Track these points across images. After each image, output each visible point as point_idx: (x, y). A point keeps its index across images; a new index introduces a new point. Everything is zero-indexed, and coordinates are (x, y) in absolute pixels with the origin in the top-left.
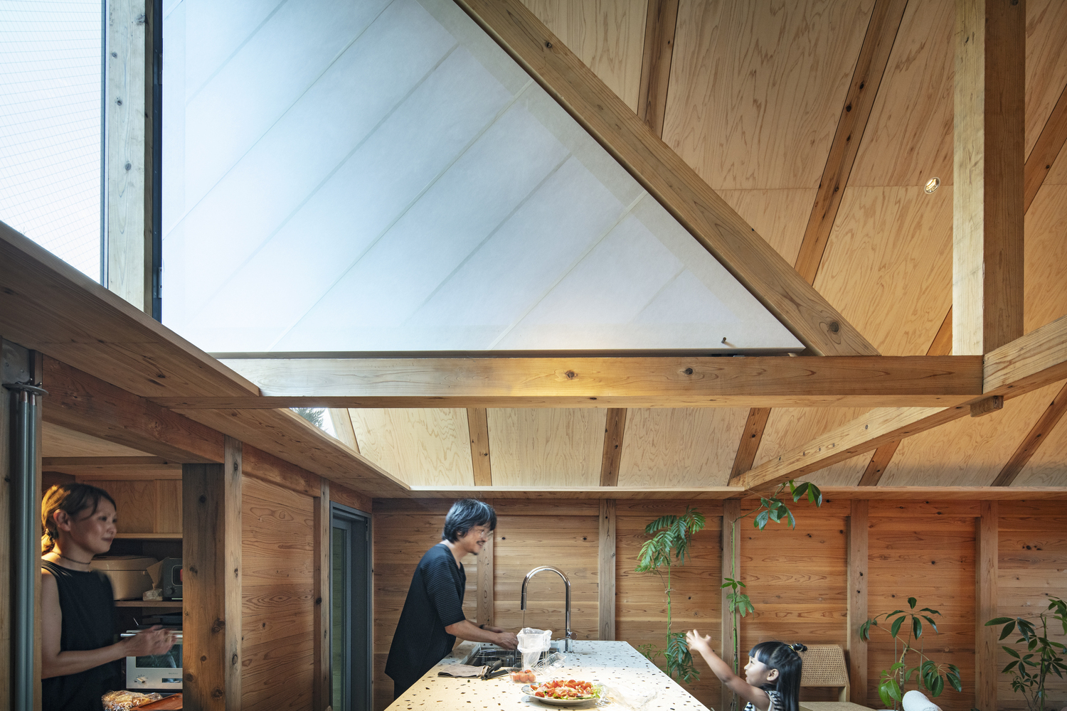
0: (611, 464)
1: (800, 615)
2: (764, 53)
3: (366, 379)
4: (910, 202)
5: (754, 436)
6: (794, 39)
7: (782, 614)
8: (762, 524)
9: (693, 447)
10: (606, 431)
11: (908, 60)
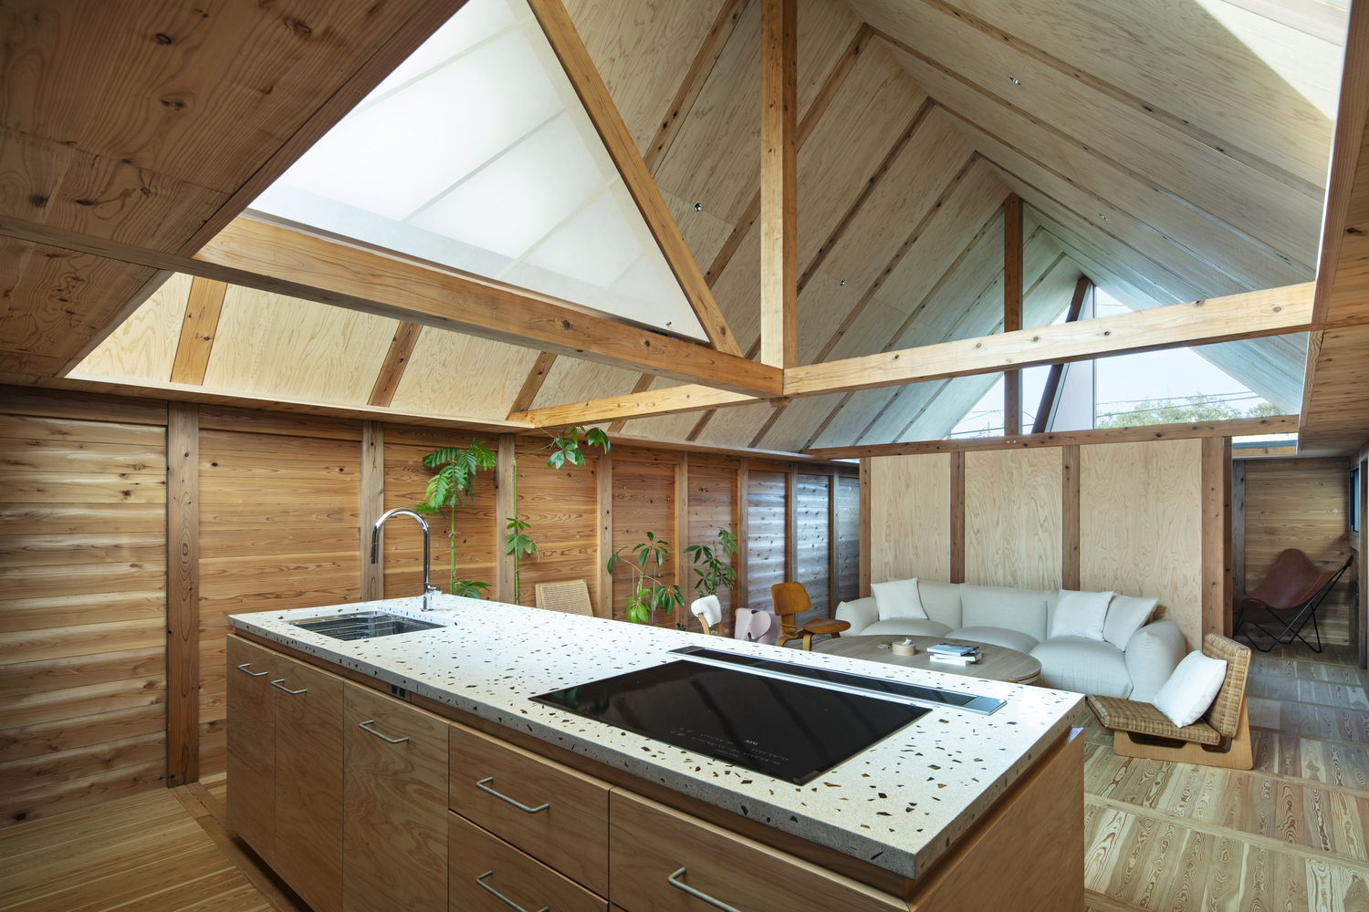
0: (390, 379)
1: (562, 554)
2: (623, 49)
3: (359, 275)
4: (684, 213)
5: (540, 373)
6: (644, 53)
7: (548, 554)
8: (559, 464)
9: (483, 375)
10: (395, 339)
11: (702, 112)
